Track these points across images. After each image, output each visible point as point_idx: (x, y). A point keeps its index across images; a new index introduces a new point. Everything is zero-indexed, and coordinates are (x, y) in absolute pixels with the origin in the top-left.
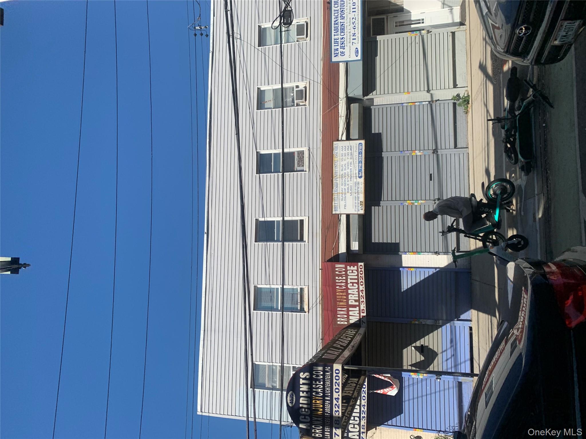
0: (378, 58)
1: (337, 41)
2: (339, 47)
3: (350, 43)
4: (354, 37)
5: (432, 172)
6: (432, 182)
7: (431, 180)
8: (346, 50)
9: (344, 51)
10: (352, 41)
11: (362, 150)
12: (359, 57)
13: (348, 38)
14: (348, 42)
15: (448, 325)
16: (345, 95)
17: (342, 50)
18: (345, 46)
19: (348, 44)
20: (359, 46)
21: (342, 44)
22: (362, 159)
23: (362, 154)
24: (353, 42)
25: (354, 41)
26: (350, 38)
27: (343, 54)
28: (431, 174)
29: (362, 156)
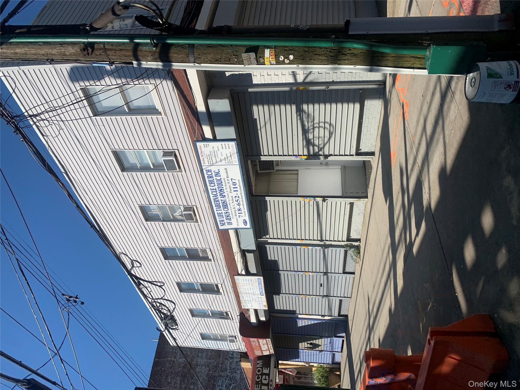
0: (269, 213)
1: (221, 214)
2: (225, 219)
3: (236, 216)
4: (240, 212)
5: (322, 282)
6: (322, 288)
7: (321, 286)
8: (234, 221)
9: (230, 221)
10: (238, 215)
11: (261, 282)
12: (248, 226)
13: (233, 212)
14: (234, 216)
16: (238, 250)
17: (228, 221)
18: (231, 218)
19: (235, 217)
20: (247, 218)
21: (228, 217)
23: (261, 284)
24: (239, 216)
25: (240, 215)
26: (235, 213)
27: (230, 223)
28: (321, 284)
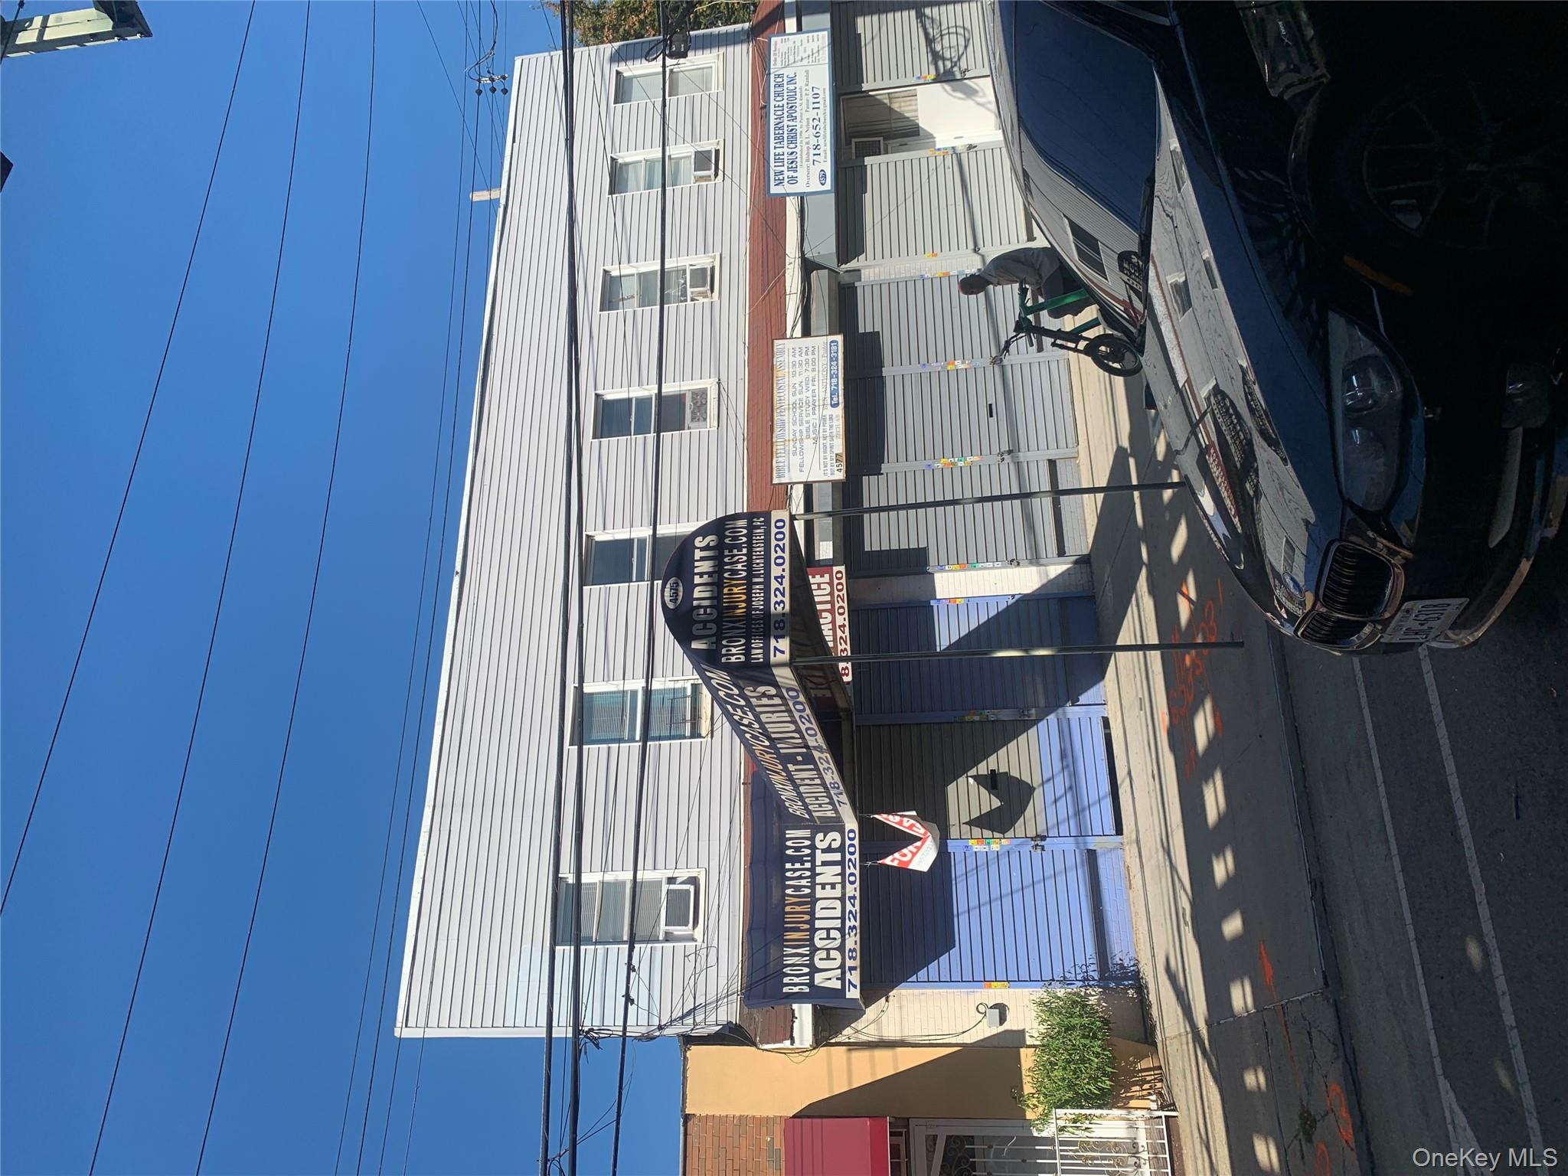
0: (868, 196)
1: (781, 157)
2: (785, 169)
3: (808, 161)
4: (817, 152)
5: (991, 401)
6: (992, 421)
7: (991, 416)
8: (801, 174)
9: (795, 175)
10: (812, 158)
11: (837, 352)
12: (828, 186)
13: (805, 151)
14: (804, 160)
15: (1052, 717)
16: (798, 254)
17: (791, 174)
18: (798, 167)
19: (805, 164)
20: (828, 167)
21: (792, 163)
22: (838, 370)
23: (837, 360)
24: (814, 161)
25: (816, 158)
26: (808, 153)
27: (793, 180)
28: (990, 405)
29: (837, 364)
